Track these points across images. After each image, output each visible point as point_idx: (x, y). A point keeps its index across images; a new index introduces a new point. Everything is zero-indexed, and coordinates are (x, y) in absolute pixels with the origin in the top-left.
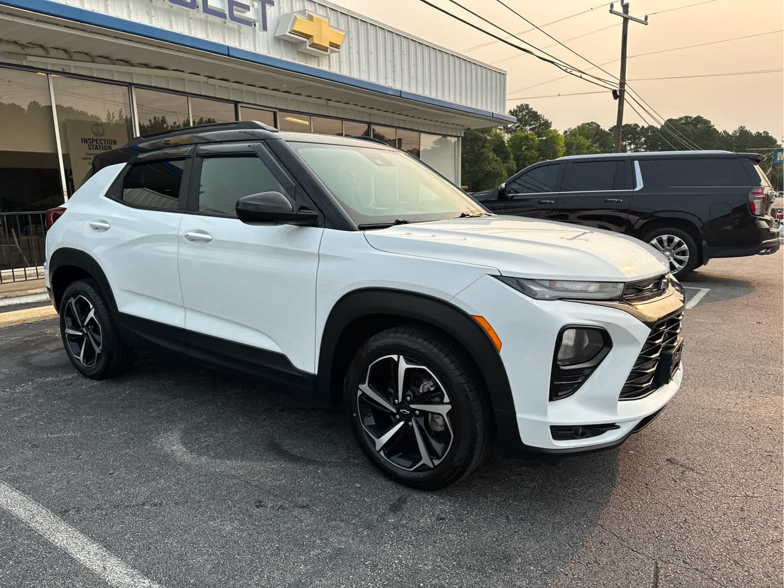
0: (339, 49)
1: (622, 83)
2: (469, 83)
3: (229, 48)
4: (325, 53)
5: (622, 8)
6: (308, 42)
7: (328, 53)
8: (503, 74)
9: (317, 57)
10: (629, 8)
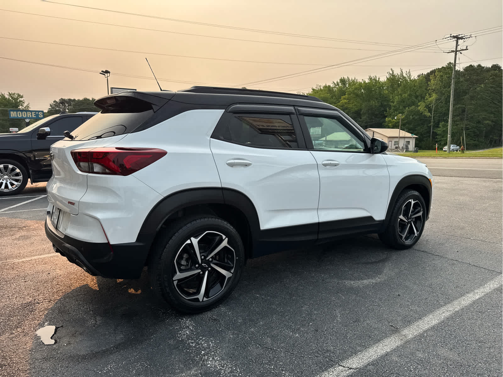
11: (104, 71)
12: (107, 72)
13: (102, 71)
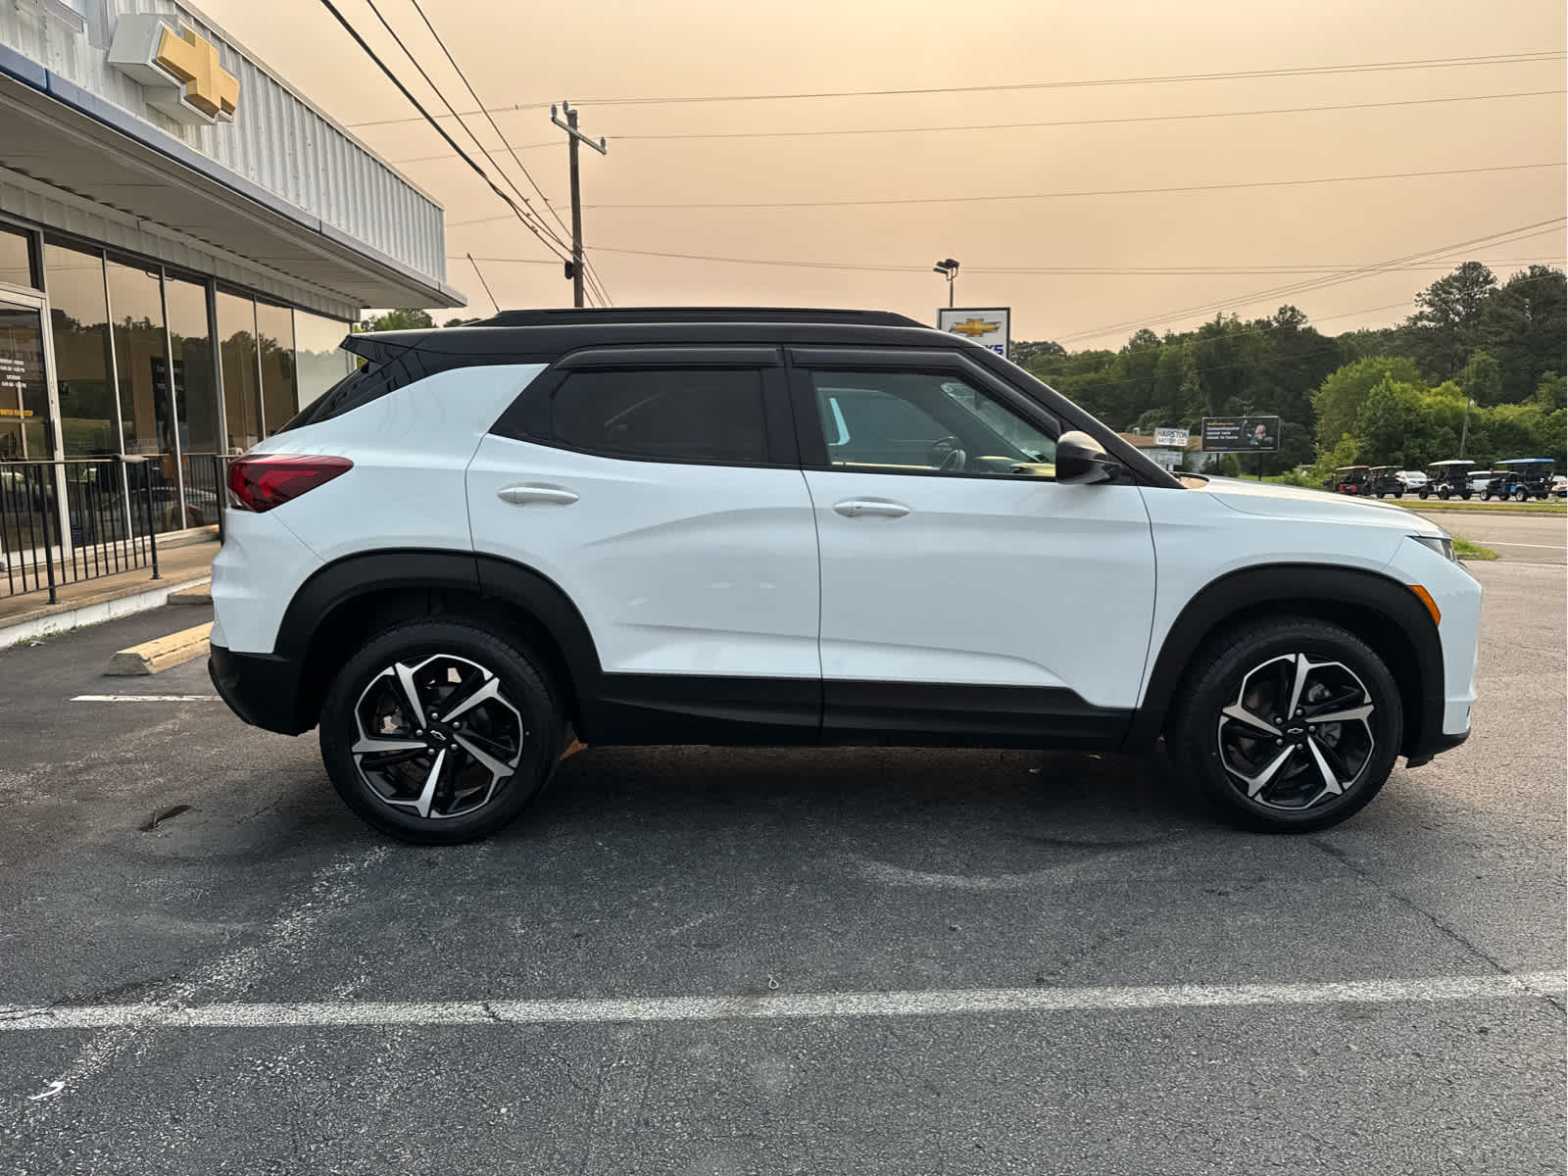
0: (230, 114)
1: (577, 251)
2: (397, 220)
3: (51, 78)
4: (208, 118)
5: (565, 117)
6: (184, 90)
7: (214, 120)
8: (439, 209)
9: (179, 124)
10: (578, 121)
11: (944, 261)
12: (951, 264)
13: (940, 264)
